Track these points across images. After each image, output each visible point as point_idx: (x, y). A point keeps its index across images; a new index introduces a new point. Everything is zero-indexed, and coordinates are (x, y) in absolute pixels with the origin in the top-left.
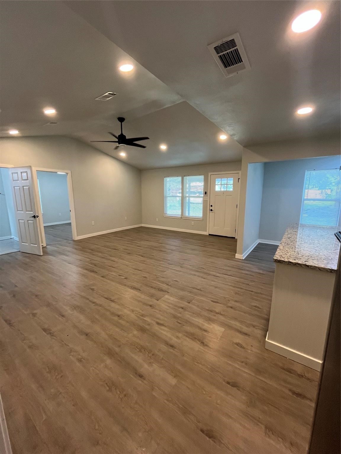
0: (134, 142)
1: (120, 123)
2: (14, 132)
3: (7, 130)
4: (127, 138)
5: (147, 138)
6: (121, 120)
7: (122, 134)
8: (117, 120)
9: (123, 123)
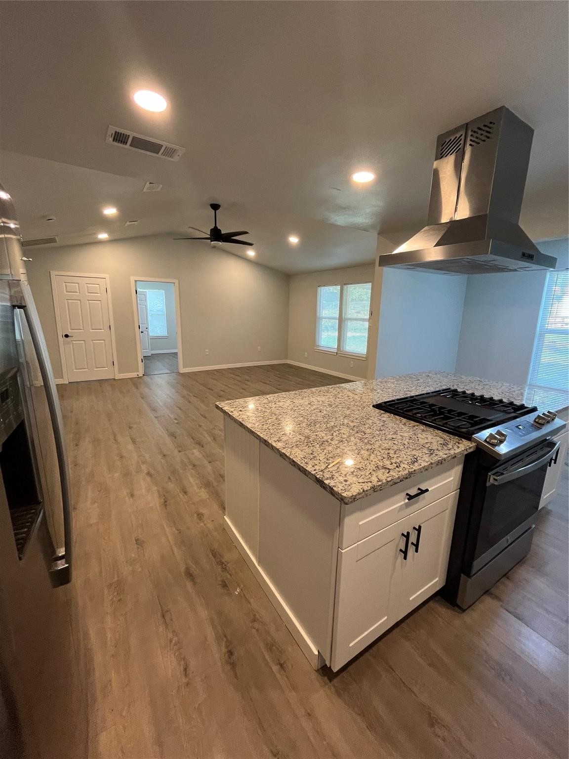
0: (232, 238)
1: (214, 211)
2: (103, 236)
3: (94, 234)
4: (222, 233)
5: (246, 233)
6: (215, 207)
7: (216, 227)
8: (210, 207)
9: (217, 211)
